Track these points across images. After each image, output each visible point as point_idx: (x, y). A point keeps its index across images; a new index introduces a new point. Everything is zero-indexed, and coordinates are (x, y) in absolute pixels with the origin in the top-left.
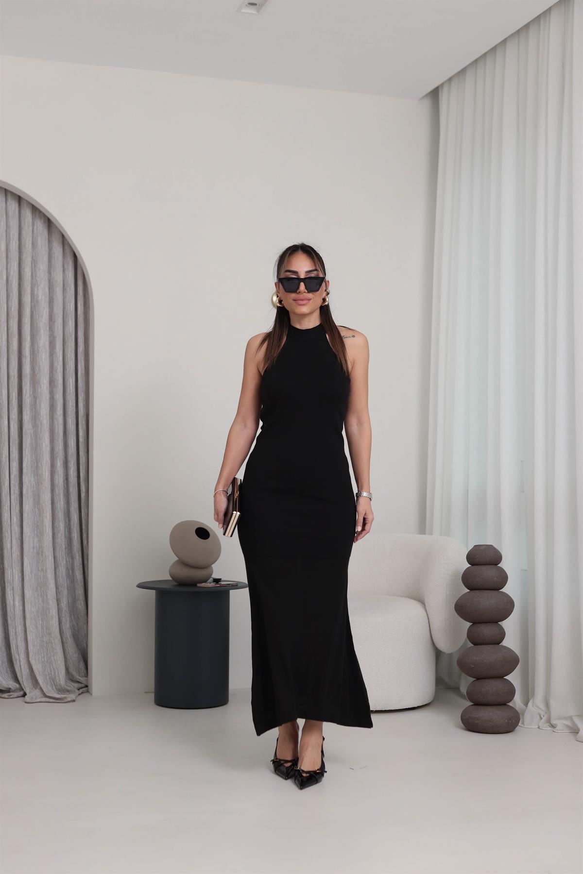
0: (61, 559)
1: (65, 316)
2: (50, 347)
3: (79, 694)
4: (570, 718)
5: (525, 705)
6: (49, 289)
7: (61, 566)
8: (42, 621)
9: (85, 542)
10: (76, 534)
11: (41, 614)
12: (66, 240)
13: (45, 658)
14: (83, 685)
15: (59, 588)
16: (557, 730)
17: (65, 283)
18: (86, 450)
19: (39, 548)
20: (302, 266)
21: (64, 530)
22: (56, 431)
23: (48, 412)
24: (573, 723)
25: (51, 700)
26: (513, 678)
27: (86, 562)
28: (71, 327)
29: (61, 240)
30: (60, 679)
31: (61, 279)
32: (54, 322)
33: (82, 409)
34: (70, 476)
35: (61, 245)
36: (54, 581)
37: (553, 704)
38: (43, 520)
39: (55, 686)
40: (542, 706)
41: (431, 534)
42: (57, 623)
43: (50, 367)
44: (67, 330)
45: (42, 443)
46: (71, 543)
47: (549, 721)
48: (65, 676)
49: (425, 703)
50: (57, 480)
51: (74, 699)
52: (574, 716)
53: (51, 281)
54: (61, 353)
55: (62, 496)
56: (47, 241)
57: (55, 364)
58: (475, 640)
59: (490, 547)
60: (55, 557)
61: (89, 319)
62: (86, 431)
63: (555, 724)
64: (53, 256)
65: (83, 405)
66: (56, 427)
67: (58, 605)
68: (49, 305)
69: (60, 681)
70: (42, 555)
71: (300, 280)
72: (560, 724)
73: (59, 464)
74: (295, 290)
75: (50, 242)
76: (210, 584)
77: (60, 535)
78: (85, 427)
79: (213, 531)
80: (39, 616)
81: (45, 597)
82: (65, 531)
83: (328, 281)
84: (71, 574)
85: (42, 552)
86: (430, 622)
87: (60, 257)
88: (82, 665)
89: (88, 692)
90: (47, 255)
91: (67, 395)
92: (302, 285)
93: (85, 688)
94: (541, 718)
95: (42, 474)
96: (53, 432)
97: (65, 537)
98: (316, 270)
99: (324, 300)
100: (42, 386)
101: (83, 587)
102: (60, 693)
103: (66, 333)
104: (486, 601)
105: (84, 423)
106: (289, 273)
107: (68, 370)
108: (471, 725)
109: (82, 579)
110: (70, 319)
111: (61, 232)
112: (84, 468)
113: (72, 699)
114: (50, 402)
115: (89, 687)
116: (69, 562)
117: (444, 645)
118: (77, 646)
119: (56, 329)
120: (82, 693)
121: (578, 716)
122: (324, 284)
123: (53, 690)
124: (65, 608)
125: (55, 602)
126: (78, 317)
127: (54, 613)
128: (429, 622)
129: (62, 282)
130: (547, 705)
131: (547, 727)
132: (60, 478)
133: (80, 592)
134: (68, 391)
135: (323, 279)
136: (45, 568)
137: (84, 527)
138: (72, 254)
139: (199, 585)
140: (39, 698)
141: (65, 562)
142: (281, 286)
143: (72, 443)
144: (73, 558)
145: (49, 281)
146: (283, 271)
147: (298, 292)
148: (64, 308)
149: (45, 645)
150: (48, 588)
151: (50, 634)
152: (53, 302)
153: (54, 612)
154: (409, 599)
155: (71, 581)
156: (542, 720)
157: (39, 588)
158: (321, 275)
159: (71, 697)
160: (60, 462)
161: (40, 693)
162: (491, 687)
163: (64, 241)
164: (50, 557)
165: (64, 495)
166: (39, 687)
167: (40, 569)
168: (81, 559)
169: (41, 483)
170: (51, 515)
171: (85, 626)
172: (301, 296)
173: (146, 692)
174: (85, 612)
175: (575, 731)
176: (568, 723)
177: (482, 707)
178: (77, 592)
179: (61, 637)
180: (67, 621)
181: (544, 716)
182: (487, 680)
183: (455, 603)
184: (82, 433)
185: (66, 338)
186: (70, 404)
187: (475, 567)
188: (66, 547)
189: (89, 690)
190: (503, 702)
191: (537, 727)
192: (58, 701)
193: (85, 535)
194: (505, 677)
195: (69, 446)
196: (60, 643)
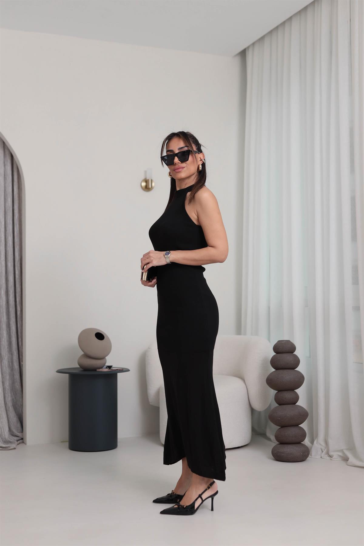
0: (4, 355)
1: (6, 196)
3: (18, 444)
4: (342, 451)
5: (312, 443)
7: (5, 360)
9: (20, 344)
10: (14, 339)
14: (20, 438)
15: (3, 373)
16: (334, 459)
17: (6, 174)
18: (20, 283)
20: (177, 145)
21: (6, 336)
22: (1, 271)
24: (344, 453)
26: (304, 426)
27: (21, 357)
28: (9, 203)
29: (3, 146)
30: (5, 434)
31: (3, 171)
33: (17, 257)
34: (10, 300)
35: (3, 149)
37: (330, 442)
39: (2, 439)
40: (323, 443)
41: (245, 334)
42: (3, 398)
44: (7, 204)
46: (11, 345)
47: (328, 453)
48: (8, 432)
49: (246, 444)
51: (15, 447)
52: (344, 449)
54: (3, 220)
58: (280, 402)
59: (288, 342)
61: (22, 198)
62: (20, 271)
63: (332, 455)
65: (18, 254)
66: (1, 268)
67: (3, 385)
69: (5, 436)
72: (335, 455)
73: (3, 292)
76: (105, 370)
77: (3, 339)
78: (19, 268)
79: (107, 335)
84: (11, 365)
86: (248, 391)
88: (19, 425)
91: (7, 247)
92: (176, 159)
93: (22, 440)
97: (7, 341)
98: (186, 146)
101: (19, 373)
102: (5, 443)
103: (6, 207)
104: (286, 376)
105: (19, 265)
106: (168, 152)
107: (8, 231)
108: (278, 457)
110: (9, 197)
111: (2, 140)
112: (19, 295)
115: (24, 439)
116: (10, 357)
117: (258, 406)
118: (16, 412)
120: (20, 443)
121: (347, 449)
123: (1, 441)
124: (8, 388)
125: (1, 383)
126: (14, 196)
129: (3, 173)
130: (326, 442)
131: (326, 457)
132: (3, 302)
133: (17, 377)
134: (8, 245)
137: (19, 334)
138: (10, 154)
139: (98, 370)
141: (7, 357)
143: (11, 279)
144: (12, 354)
148: (5, 190)
155: (11, 370)
156: (323, 453)
159: (13, 446)
162: (291, 432)
163: (5, 146)
165: (6, 313)
168: (17, 355)
171: (21, 399)
173: (62, 442)
174: (21, 390)
175: (346, 459)
176: (340, 454)
177: (285, 445)
178: (15, 377)
179: (6, 407)
180: (9, 396)
181: (324, 450)
182: (289, 428)
183: (266, 378)
184: (17, 272)
185: (6, 210)
186: (10, 253)
187: (279, 355)
188: (7, 348)
189: (24, 442)
190: (298, 442)
191: (320, 457)
192: (4, 449)
193: (20, 339)
194: (299, 426)
195: (10, 281)
196: (5, 411)
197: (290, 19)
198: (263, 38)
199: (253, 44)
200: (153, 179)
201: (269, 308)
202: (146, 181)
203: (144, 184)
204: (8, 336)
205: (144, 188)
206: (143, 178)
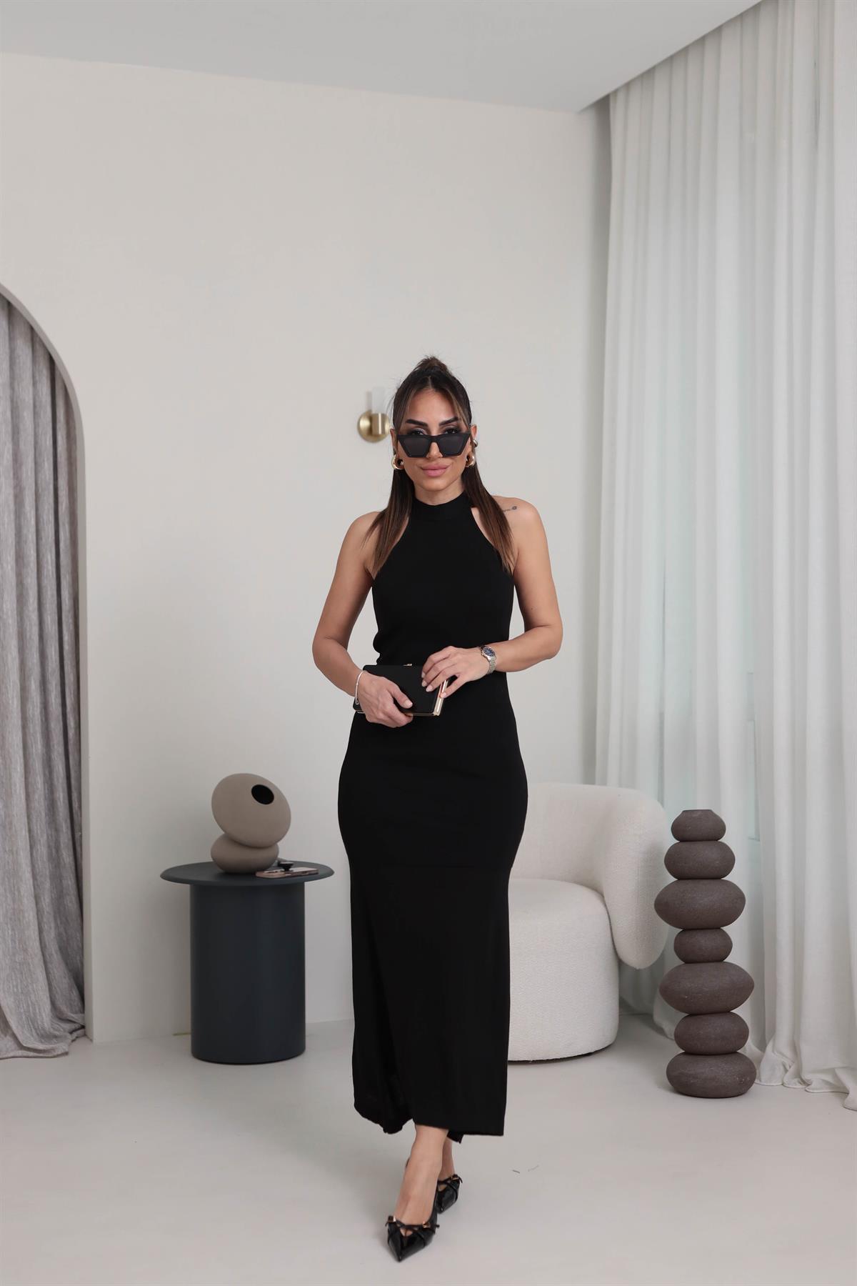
0: (39, 832)
1: (37, 454)
2: (15, 503)
3: (73, 1041)
4: (832, 1071)
5: (761, 1050)
6: (12, 413)
7: (40, 844)
8: (13, 930)
9: (75, 805)
10: (61, 795)
11: (11, 919)
12: (37, 335)
13: (19, 987)
14: (76, 1026)
15: (38, 877)
16: (813, 1089)
17: (37, 404)
18: (74, 663)
19: (5, 818)
20: (433, 411)
21: (43, 788)
22: (28, 635)
23: (15, 606)
24: (836, 1077)
25: (31, 1054)
26: (743, 1011)
27: (77, 835)
28: (47, 473)
29: (29, 336)
30: (43, 1019)
31: (31, 396)
32: (21, 465)
33: (67, 600)
34: (50, 703)
35: (29, 344)
36: (29, 869)
37: (805, 1049)
38: (10, 775)
39: (35, 1029)
40: (788, 1052)
41: (604, 783)
42: (37, 933)
43: (16, 536)
44: (41, 476)
45: (7, 656)
46: (53, 808)
47: (798, 1074)
48: (50, 1014)
49: (606, 1046)
50: (31, 711)
51: (67, 1050)
52: (838, 1068)
53: (15, 400)
54: (33, 513)
55: (39, 736)
56: (7, 338)
57: (25, 531)
58: (689, 957)
59: (708, 814)
60: (30, 831)
61: (76, 459)
62: (73, 634)
63: (810, 1080)
64: (17, 361)
65: (69, 593)
66: (28, 628)
67: (37, 904)
68: (13, 438)
69: (42, 1022)
70: (10, 829)
71: (432, 439)
72: (816, 1079)
73: (34, 685)
74: (424, 453)
75: (11, 339)
76: (278, 873)
77: (36, 797)
78: (72, 627)
79: (280, 792)
80: (7, 924)
81: (16, 893)
82: (45, 789)
84: (54, 855)
85: (11, 823)
86: (612, 923)
87: (29, 363)
88: (75, 993)
89: (85, 1035)
90: (8, 358)
91: (43, 578)
92: (435, 446)
93: (81, 1030)
94: (786, 1071)
95: (8, 703)
96: (22, 635)
97: (45, 799)
98: (457, 419)
99: (469, 459)
100: (5, 565)
101: (74, 874)
102: (43, 1041)
103: (39, 482)
104: (703, 897)
105: (71, 621)
106: (414, 425)
107: (44, 540)
108: (683, 1085)
109: (72, 863)
110: (45, 459)
111: (28, 323)
112: (72, 692)
113: (63, 1051)
114: (17, 590)
115: (87, 1027)
116: (52, 837)
117: (635, 957)
118: (67, 964)
119: (24, 475)
120: (77, 1037)
121: (844, 1068)
123: (33, 1036)
124: (47, 909)
125: (32, 899)
126: (59, 456)
127: (31, 918)
128: (610, 922)
129: (31, 402)
130: (795, 1049)
131: (796, 1085)
132: (35, 709)
133: (70, 882)
134: (45, 572)
136: (15, 849)
137: (73, 782)
138: (47, 357)
139: (258, 874)
140: (12, 1051)
141: (45, 837)
143: (53, 653)
144: (57, 830)
145: (12, 401)
146: (402, 420)
147: (427, 456)
148: (36, 443)
149: (18, 967)
150: (21, 880)
151: (25, 951)
152: (18, 433)
153: (30, 916)
154: (575, 885)
155: (56, 866)
156: (788, 1074)
157: (6, 879)
159: (61, 1047)
160: (35, 682)
161: (13, 1042)
162: (712, 1028)
163: (34, 337)
164: (23, 831)
165: (42, 733)
166: (10, 1032)
167: (7, 849)
168: (70, 833)
169: (7, 717)
170: (23, 766)
171: (78, 935)
172: (433, 464)
173: (175, 1035)
174: (78, 912)
175: (842, 1092)
176: (829, 1078)
177: (700, 1058)
178: (64, 882)
179: (43, 955)
180: (51, 928)
181: (790, 1067)
182: (707, 1017)
183: (655, 898)
184: (67, 638)
185: (40, 490)
186: (49, 593)
187: (685, 845)
188: (46, 813)
189: (87, 1033)
190: (730, 1051)
191: (780, 1084)
192: (41, 1055)
193: (75, 795)
194: (732, 1011)
195: (49, 658)
196: (42, 963)
197: (718, 30)
198: (650, 72)
199: (628, 86)
201: (661, 716)
202: (371, 418)
203: (365, 424)
204: (46, 786)
205: (365, 432)
206: (363, 409)
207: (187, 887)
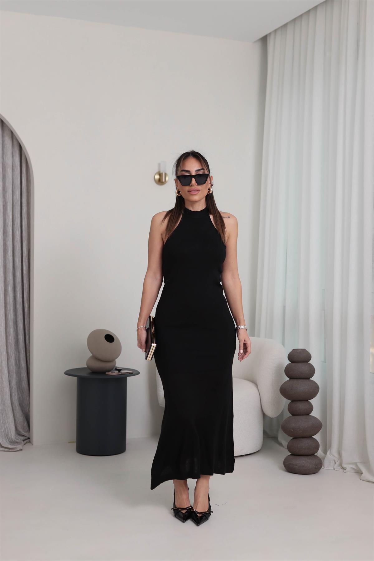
0: (11, 353)
1: (13, 187)
2: (3, 209)
3: (25, 444)
4: (356, 464)
5: (325, 454)
6: (3, 169)
7: (12, 358)
9: (27, 341)
10: (21, 337)
12: (14, 135)
13: (1, 421)
14: (26, 438)
15: (10, 373)
16: (347, 471)
17: (14, 165)
18: (28, 279)
20: (193, 167)
21: (13, 334)
22: (8, 267)
23: (2, 254)
24: (357, 466)
25: (6, 450)
26: (317, 437)
27: (28, 355)
28: (18, 196)
29: (11, 135)
30: (11, 434)
31: (11, 162)
32: (6, 192)
33: (25, 252)
34: (17, 297)
35: (11, 139)
36: (7, 369)
37: (344, 454)
39: (8, 439)
40: (336, 455)
42: (9, 397)
43: (3, 223)
44: (15, 197)
46: (18, 343)
47: (341, 465)
48: (15, 432)
49: (257, 451)
50: (9, 300)
51: (22, 449)
52: (358, 462)
53: (4, 163)
54: (11, 213)
55: (12, 311)
56: (1, 136)
57: (7, 221)
58: (294, 413)
59: (304, 351)
60: (7, 352)
61: (30, 190)
62: (28, 266)
63: (345, 467)
64: (5, 146)
65: (26, 249)
66: (8, 264)
67: (10, 384)
68: (3, 180)
69: (11, 436)
71: (191, 177)
72: (348, 467)
73: (10, 289)
74: (189, 184)
75: (3, 137)
76: (116, 373)
77: (10, 337)
78: (27, 264)
79: (117, 338)
81: (1, 380)
83: (212, 177)
84: (18, 363)
86: (261, 397)
87: (10, 147)
88: (26, 423)
89: (30, 442)
91: (15, 242)
92: (194, 180)
93: (28, 440)
96: (5, 267)
97: (14, 338)
98: (203, 169)
99: (209, 189)
101: (26, 372)
102: (11, 444)
103: (14, 200)
104: (301, 387)
105: (27, 261)
106: (184, 172)
107: (16, 225)
108: (290, 468)
109: (26, 367)
110: (17, 190)
111: (10, 130)
112: (27, 292)
113: (20, 449)
114: (3, 247)
115: (31, 439)
116: (17, 355)
117: (270, 413)
118: (22, 411)
119: (7, 197)
120: (26, 443)
121: (361, 462)
122: (208, 179)
123: (7, 442)
124: (14, 387)
125: (8, 382)
126: (23, 188)
129: (11, 165)
130: (340, 454)
131: (339, 469)
132: (11, 299)
133: (24, 375)
134: (16, 239)
135: (207, 175)
136: (1, 360)
137: (26, 331)
138: (18, 145)
139: (107, 373)
141: (14, 355)
142: (178, 181)
143: (19, 275)
144: (19, 352)
146: (179, 170)
147: (191, 185)
148: (13, 182)
149: (1, 412)
150: (3, 374)
151: (4, 405)
152: (5, 178)
153: (7, 389)
155: (18, 368)
156: (336, 464)
158: (207, 173)
159: (19, 447)
162: (304, 444)
164: (4, 353)
168: (25, 353)
170: (5, 324)
171: (27, 398)
173: (69, 442)
174: (28, 388)
175: (359, 473)
176: (354, 467)
177: (298, 457)
178: (22, 375)
179: (12, 406)
180: (16, 395)
181: (337, 461)
182: (301, 439)
183: (280, 387)
184: (25, 268)
185: (14, 203)
186: (18, 248)
187: (294, 364)
188: (14, 345)
189: (31, 441)
190: (311, 454)
191: (333, 469)
192: (10, 450)
193: (27, 337)
194: (313, 437)
195: (17, 277)
196: (11, 410)
197: (316, 8)
198: (285, 25)
199: (275, 31)
200: (167, 173)
201: (284, 308)
202: (160, 175)
203: (157, 177)
204: (15, 333)
205: (157, 181)
206: (157, 171)
207: (76, 378)
